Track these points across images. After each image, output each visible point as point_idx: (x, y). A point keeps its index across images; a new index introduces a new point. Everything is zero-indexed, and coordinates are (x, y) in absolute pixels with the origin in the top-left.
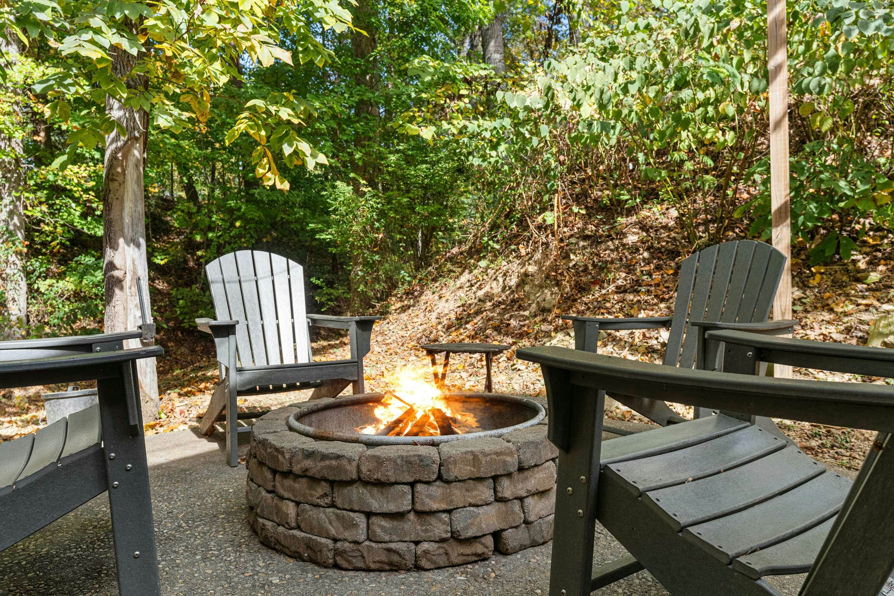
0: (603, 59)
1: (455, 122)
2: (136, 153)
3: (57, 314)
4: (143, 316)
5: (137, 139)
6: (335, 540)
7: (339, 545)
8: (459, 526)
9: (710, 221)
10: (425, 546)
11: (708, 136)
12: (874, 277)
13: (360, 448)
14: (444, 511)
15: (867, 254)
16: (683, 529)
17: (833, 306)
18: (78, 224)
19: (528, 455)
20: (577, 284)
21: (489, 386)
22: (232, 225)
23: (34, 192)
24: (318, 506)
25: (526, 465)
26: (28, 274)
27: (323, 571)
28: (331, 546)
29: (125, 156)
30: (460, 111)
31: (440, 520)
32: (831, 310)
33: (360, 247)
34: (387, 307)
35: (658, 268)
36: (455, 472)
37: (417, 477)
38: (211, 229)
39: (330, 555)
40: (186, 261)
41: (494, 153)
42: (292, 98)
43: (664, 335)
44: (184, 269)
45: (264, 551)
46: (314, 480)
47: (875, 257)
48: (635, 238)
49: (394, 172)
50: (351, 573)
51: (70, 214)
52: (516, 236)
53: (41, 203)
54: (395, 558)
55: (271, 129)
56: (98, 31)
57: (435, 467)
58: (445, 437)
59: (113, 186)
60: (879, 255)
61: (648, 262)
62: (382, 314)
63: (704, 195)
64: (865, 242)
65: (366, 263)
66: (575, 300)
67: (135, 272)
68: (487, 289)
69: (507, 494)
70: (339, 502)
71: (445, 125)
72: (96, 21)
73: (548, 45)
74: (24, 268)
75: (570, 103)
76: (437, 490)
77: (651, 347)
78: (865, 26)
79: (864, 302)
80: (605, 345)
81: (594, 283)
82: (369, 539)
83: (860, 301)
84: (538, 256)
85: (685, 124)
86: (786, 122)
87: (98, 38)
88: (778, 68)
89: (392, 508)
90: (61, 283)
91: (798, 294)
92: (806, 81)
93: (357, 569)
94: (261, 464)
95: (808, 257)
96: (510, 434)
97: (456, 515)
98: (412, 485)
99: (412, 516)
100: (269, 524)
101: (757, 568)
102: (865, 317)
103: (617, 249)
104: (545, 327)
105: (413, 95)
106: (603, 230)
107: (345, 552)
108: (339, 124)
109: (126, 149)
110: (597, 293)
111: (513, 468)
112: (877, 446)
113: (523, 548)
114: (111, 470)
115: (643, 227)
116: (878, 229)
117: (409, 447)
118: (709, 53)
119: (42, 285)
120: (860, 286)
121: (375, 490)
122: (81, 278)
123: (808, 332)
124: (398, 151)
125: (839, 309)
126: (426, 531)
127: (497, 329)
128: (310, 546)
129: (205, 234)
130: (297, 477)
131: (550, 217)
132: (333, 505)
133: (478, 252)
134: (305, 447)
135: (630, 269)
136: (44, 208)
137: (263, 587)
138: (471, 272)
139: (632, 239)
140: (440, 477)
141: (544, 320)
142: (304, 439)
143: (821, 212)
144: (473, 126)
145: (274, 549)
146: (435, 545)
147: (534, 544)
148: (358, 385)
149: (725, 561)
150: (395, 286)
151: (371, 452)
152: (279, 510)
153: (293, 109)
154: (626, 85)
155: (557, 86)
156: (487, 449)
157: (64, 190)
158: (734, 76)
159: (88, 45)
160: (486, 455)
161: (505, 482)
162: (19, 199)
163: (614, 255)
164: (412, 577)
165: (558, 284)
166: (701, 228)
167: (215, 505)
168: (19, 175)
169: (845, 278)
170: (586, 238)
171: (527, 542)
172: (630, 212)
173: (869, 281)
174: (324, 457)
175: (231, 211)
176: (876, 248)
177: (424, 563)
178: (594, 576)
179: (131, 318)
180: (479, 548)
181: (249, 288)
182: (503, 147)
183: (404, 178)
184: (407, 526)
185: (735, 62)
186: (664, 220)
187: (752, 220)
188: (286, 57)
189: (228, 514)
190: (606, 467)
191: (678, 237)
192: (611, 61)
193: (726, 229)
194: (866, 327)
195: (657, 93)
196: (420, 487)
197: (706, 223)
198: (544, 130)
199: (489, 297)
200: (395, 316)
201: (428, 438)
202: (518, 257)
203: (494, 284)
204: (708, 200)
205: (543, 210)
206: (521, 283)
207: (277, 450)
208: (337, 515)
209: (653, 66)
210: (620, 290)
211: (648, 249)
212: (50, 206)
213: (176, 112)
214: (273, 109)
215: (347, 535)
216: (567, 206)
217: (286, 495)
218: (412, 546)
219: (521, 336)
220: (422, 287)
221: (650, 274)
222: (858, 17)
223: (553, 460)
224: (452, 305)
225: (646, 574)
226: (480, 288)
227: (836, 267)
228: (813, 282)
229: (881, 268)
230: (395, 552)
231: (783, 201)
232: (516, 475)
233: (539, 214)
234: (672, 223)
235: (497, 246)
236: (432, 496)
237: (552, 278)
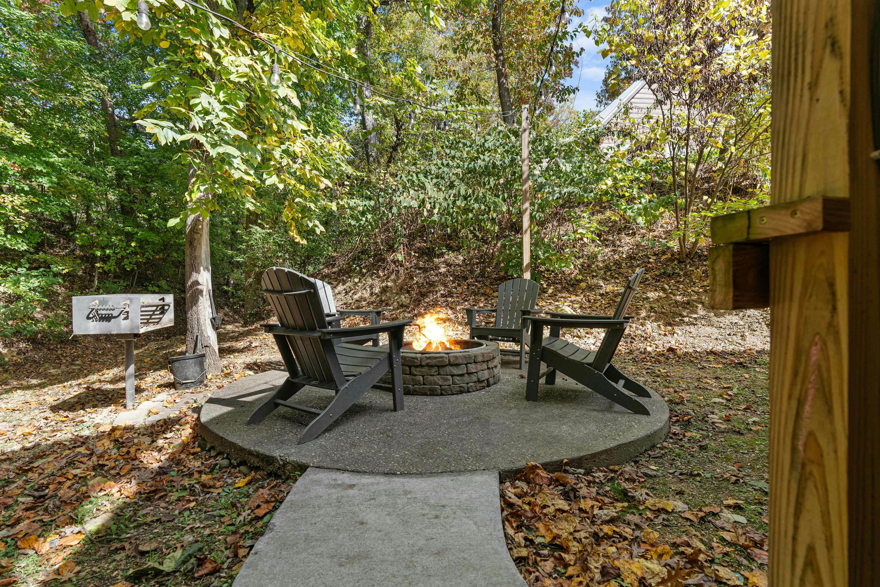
4: (212, 312)
6: (441, 386)
9: (479, 263)
10: (470, 384)
12: (550, 291)
14: (475, 372)
17: (538, 303)
19: (494, 354)
20: (419, 292)
24: (433, 375)
28: (439, 388)
29: (203, 220)
31: (475, 375)
35: (459, 285)
36: (479, 359)
37: (468, 362)
39: (439, 391)
46: (431, 367)
50: (446, 396)
54: (461, 389)
61: (453, 282)
63: (474, 249)
64: (545, 276)
66: (419, 301)
67: (207, 286)
68: (359, 294)
79: (548, 301)
81: (430, 292)
82: (453, 384)
84: (393, 277)
88: (526, 209)
93: (449, 395)
97: (478, 374)
98: (466, 364)
99: (466, 375)
101: (584, 362)
102: (550, 307)
103: (437, 275)
104: (406, 315)
106: (428, 265)
107: (444, 389)
110: (431, 297)
115: (449, 265)
116: (549, 271)
121: (455, 367)
125: (540, 304)
126: (470, 379)
128: (430, 389)
131: (399, 257)
132: (439, 374)
135: (445, 285)
138: (345, 284)
139: (443, 270)
141: (404, 311)
144: (352, 203)
146: (473, 384)
149: (578, 362)
153: (315, 204)
160: (486, 353)
163: (436, 278)
164: (467, 395)
165: (408, 292)
166: (476, 266)
170: (420, 269)
172: (440, 256)
173: (548, 293)
174: (436, 358)
176: (549, 279)
177: (470, 390)
178: (540, 376)
179: (207, 313)
180: (483, 385)
184: (465, 378)
186: (457, 261)
190: (544, 347)
191: (465, 270)
195: (466, 205)
196: (469, 365)
197: (477, 264)
198: (394, 209)
199: (362, 299)
202: (379, 277)
203: (364, 292)
206: (384, 292)
208: (441, 377)
210: (443, 296)
211: (452, 276)
214: (307, 204)
215: (445, 383)
217: (418, 374)
218: (467, 385)
221: (456, 288)
226: (354, 294)
229: (552, 287)
231: (528, 263)
232: (491, 360)
233: (392, 254)
234: (461, 263)
235: (364, 271)
236: (472, 368)
237: (403, 289)
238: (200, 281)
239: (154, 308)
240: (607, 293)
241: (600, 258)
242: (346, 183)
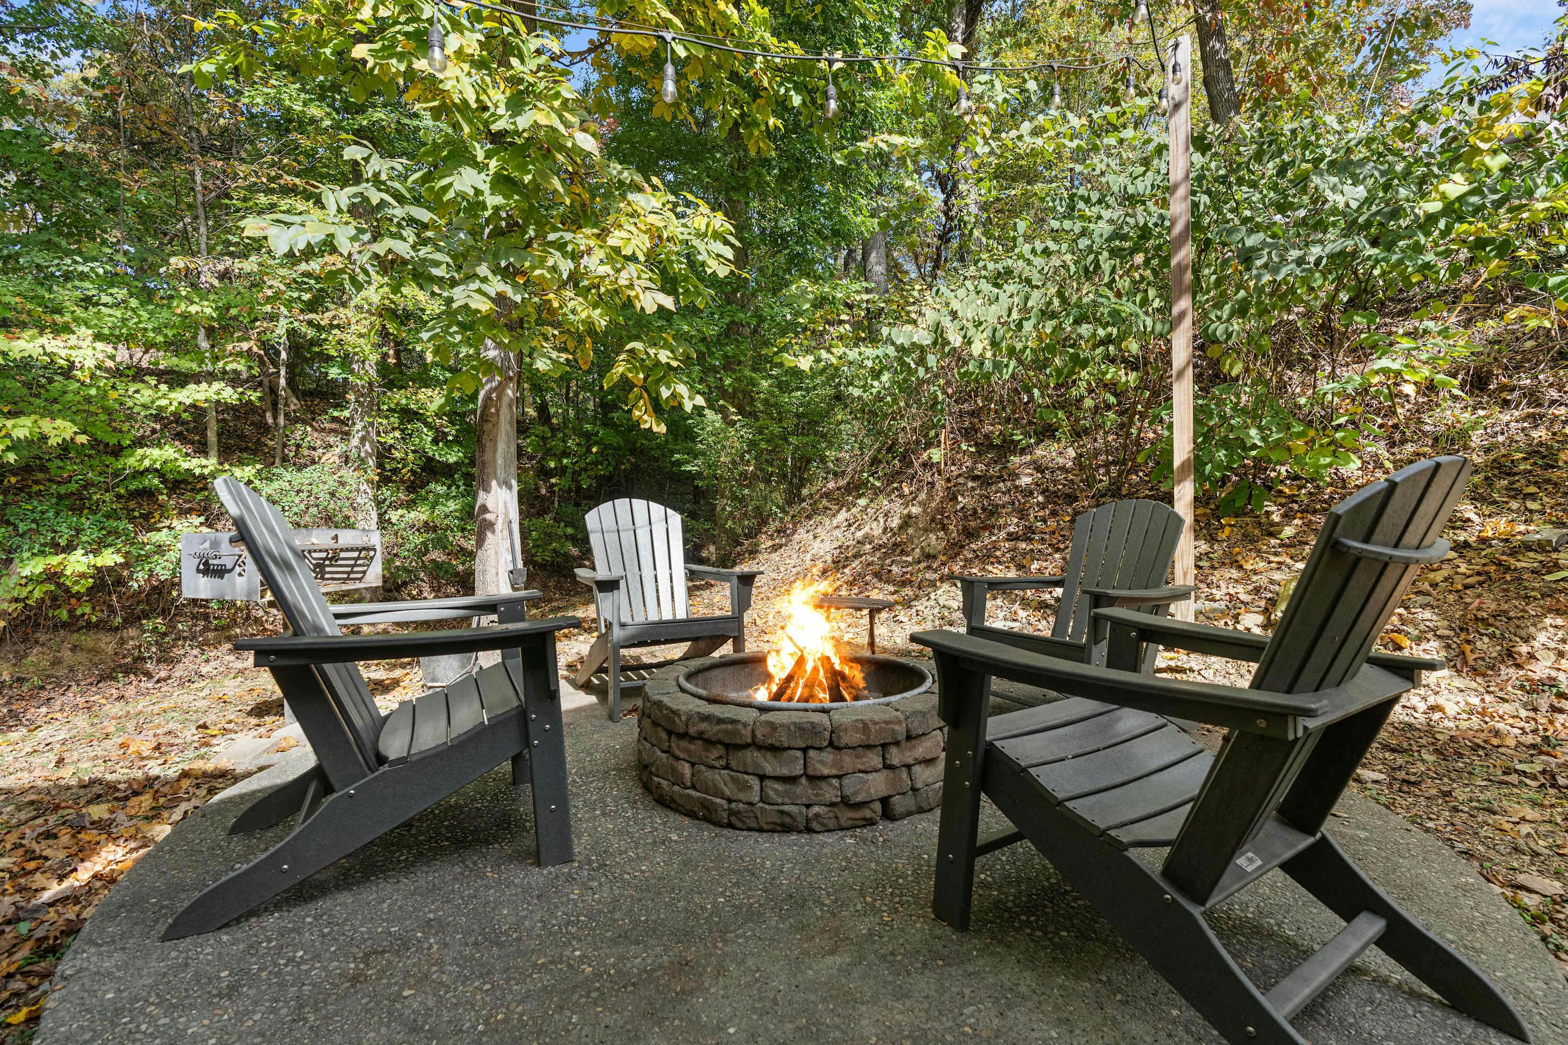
0: (996, 285)
1: (834, 350)
2: (510, 392)
3: (407, 546)
4: (514, 560)
5: (511, 379)
6: (730, 801)
7: (733, 805)
8: (848, 791)
9: (1112, 463)
10: (816, 809)
11: (1109, 376)
12: (1288, 531)
13: (754, 713)
14: (834, 777)
15: (1282, 505)
16: (1060, 803)
17: (1242, 562)
18: (430, 450)
19: (916, 724)
20: (965, 529)
21: (872, 644)
22: (589, 451)
23: (387, 417)
24: (713, 767)
25: (914, 733)
26: (379, 503)
27: (718, 830)
28: (726, 806)
29: (499, 397)
30: (841, 338)
31: (831, 785)
32: (1240, 567)
33: (728, 480)
34: (757, 545)
35: (1054, 514)
36: (846, 739)
37: (810, 742)
38: (565, 454)
39: (725, 815)
40: (537, 489)
41: (876, 383)
42: (671, 340)
43: (1059, 591)
44: (537, 497)
45: (659, 808)
46: (710, 743)
47: (1291, 509)
48: (1028, 480)
49: (766, 400)
50: (745, 833)
51: (421, 440)
52: (899, 473)
53: (394, 429)
54: (787, 820)
55: (648, 371)
56: (485, 280)
57: (827, 734)
58: (835, 705)
59: (487, 426)
60: (1296, 507)
61: (1042, 507)
62: (751, 553)
63: (1106, 433)
64: (1281, 491)
65: (734, 498)
66: (962, 547)
67: (506, 515)
68: (866, 529)
69: (895, 761)
70: (733, 764)
71: (824, 354)
72: (483, 270)
73: (936, 266)
74: (375, 497)
75: (960, 339)
76: (828, 756)
77: (1044, 602)
78: (1276, 270)
79: (1276, 559)
80: (995, 598)
81: (985, 528)
82: (762, 800)
83: (1272, 558)
84: (922, 496)
85: (1084, 364)
86: (1190, 373)
87: (485, 287)
88: (1182, 315)
89: (785, 771)
90: (413, 515)
91: (1204, 547)
92: (1213, 326)
93: (750, 829)
94: (656, 724)
95: (1218, 507)
96: (898, 702)
97: (846, 781)
98: (805, 750)
99: (804, 780)
100: (664, 783)
101: (1125, 840)
102: (1277, 576)
103: (1009, 491)
104: (930, 575)
105: (789, 317)
106: (994, 471)
107: (739, 812)
108: (708, 348)
109: (500, 389)
110: (986, 539)
111: (901, 737)
112: (1226, 739)
113: (910, 814)
114: (532, 732)
115: (1039, 469)
116: (1296, 478)
117: (801, 714)
118: (1111, 289)
119: (394, 516)
120: (1273, 542)
121: (769, 755)
122: (433, 508)
123: (1214, 591)
124: (771, 376)
125: (1248, 567)
126: (817, 795)
127: (877, 575)
128: (704, 805)
129: (560, 460)
130: (692, 739)
131: (936, 455)
132: (727, 767)
133: (857, 488)
134: (701, 710)
135: (1022, 514)
136: (397, 434)
137: (663, 843)
138: (849, 510)
139: (1025, 481)
140: (831, 744)
141: (929, 568)
142: (698, 701)
143: (1231, 461)
144: (853, 354)
145: (668, 807)
146: (826, 809)
147: (921, 811)
148: (739, 643)
149: (1097, 833)
150: (765, 522)
151: (765, 717)
152: (674, 770)
153: (672, 351)
154: (1021, 321)
155: (946, 322)
156: (876, 718)
157: (416, 413)
158: (1137, 316)
159: (476, 296)
160: (875, 723)
161: (894, 750)
162: (371, 424)
163: (1006, 498)
164: (804, 838)
165: (944, 528)
166: (1102, 471)
167: (605, 761)
168: (372, 398)
169: (1257, 532)
170: (975, 478)
171: (913, 809)
172: (1023, 452)
173: (1282, 536)
174: (720, 721)
175: (588, 436)
176: (1292, 499)
177: (815, 825)
178: (979, 844)
179: (502, 562)
180: (868, 814)
181: (627, 537)
182: (885, 377)
183: (775, 405)
184: (799, 790)
185: (1138, 299)
186: (1061, 460)
187: (1158, 463)
188: (668, 302)
189: (619, 770)
190: (991, 744)
191: (1077, 479)
192: (1005, 286)
193: (1129, 472)
194: (1277, 588)
195: (1055, 329)
196: (812, 753)
197: (1107, 465)
198: (931, 360)
199: (868, 538)
200: (766, 556)
201: (819, 705)
202: (901, 496)
203: (874, 525)
204: (1110, 438)
205: (929, 445)
206: (904, 525)
207: (673, 712)
208: (732, 777)
209: (1050, 303)
210: (1011, 537)
211: (1043, 493)
212: (403, 431)
213: (554, 355)
214: (652, 351)
215: (741, 796)
216: (956, 442)
217: (682, 755)
218: (804, 810)
219: (903, 584)
220: (795, 525)
221: (1044, 521)
222: (1270, 258)
223: (941, 729)
224: (827, 546)
225: (1027, 843)
226: (859, 528)
227: (1248, 519)
228: (1222, 536)
229: (1297, 522)
230: (788, 814)
231: (1186, 456)
232: (903, 743)
233: (925, 449)
234: (1070, 464)
235: (878, 484)
236: (823, 762)
237: (937, 522)
238: (490, 506)
239: (355, 554)
240: (1484, 541)
241: (1476, 438)
242: (844, 317)
